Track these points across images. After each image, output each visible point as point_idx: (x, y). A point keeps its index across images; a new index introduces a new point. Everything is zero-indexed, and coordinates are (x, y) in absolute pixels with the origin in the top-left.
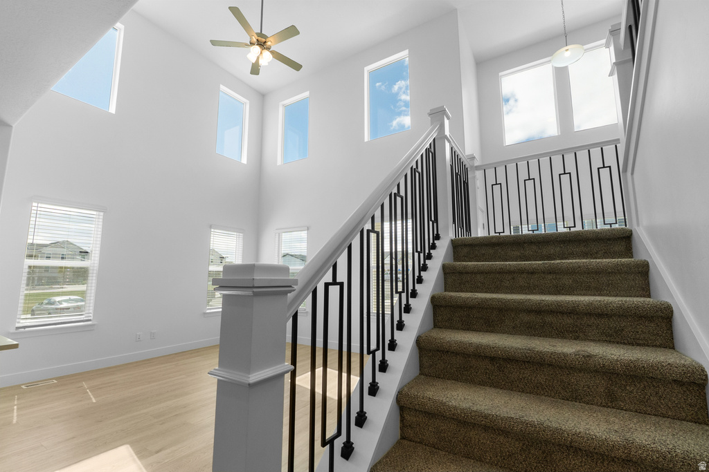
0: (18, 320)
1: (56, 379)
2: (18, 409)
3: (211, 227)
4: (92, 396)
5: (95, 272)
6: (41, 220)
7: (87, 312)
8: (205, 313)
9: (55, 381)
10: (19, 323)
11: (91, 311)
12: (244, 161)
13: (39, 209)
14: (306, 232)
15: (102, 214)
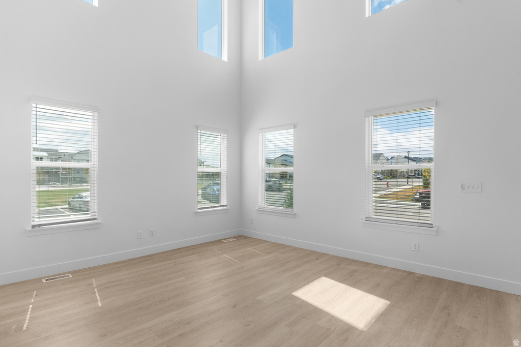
0: (32, 219)
1: (72, 273)
2: (33, 309)
3: (197, 128)
4: (98, 298)
5: (96, 172)
6: (41, 121)
7: (93, 211)
8: (196, 213)
9: (71, 276)
10: (33, 221)
11: (96, 210)
12: (225, 58)
13: (38, 110)
14: (292, 130)
15: (96, 115)
